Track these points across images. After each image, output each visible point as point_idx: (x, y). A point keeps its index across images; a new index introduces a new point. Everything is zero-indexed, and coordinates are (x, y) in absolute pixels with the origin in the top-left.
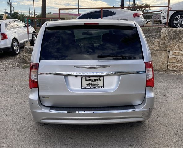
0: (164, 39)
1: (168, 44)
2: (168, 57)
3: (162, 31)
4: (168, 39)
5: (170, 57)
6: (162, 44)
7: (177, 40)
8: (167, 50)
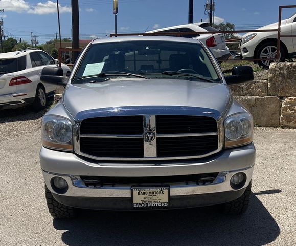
0: (274, 79)
1: (280, 87)
2: (281, 106)
3: (271, 66)
4: (280, 79)
5: (283, 105)
6: (271, 87)
7: (293, 80)
8: (279, 96)
